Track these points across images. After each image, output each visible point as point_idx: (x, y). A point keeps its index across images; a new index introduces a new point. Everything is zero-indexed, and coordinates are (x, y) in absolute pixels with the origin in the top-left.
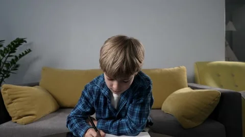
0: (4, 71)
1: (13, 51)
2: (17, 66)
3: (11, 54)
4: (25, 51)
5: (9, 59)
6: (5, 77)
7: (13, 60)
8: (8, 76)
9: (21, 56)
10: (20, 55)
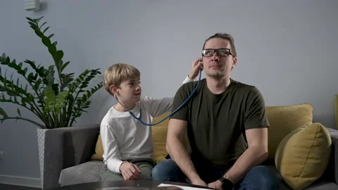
0: (75, 108)
1: (85, 85)
2: (88, 103)
3: (83, 89)
4: (98, 85)
5: (81, 95)
6: (76, 116)
7: (84, 95)
8: (79, 115)
9: (93, 91)
10: (92, 89)
